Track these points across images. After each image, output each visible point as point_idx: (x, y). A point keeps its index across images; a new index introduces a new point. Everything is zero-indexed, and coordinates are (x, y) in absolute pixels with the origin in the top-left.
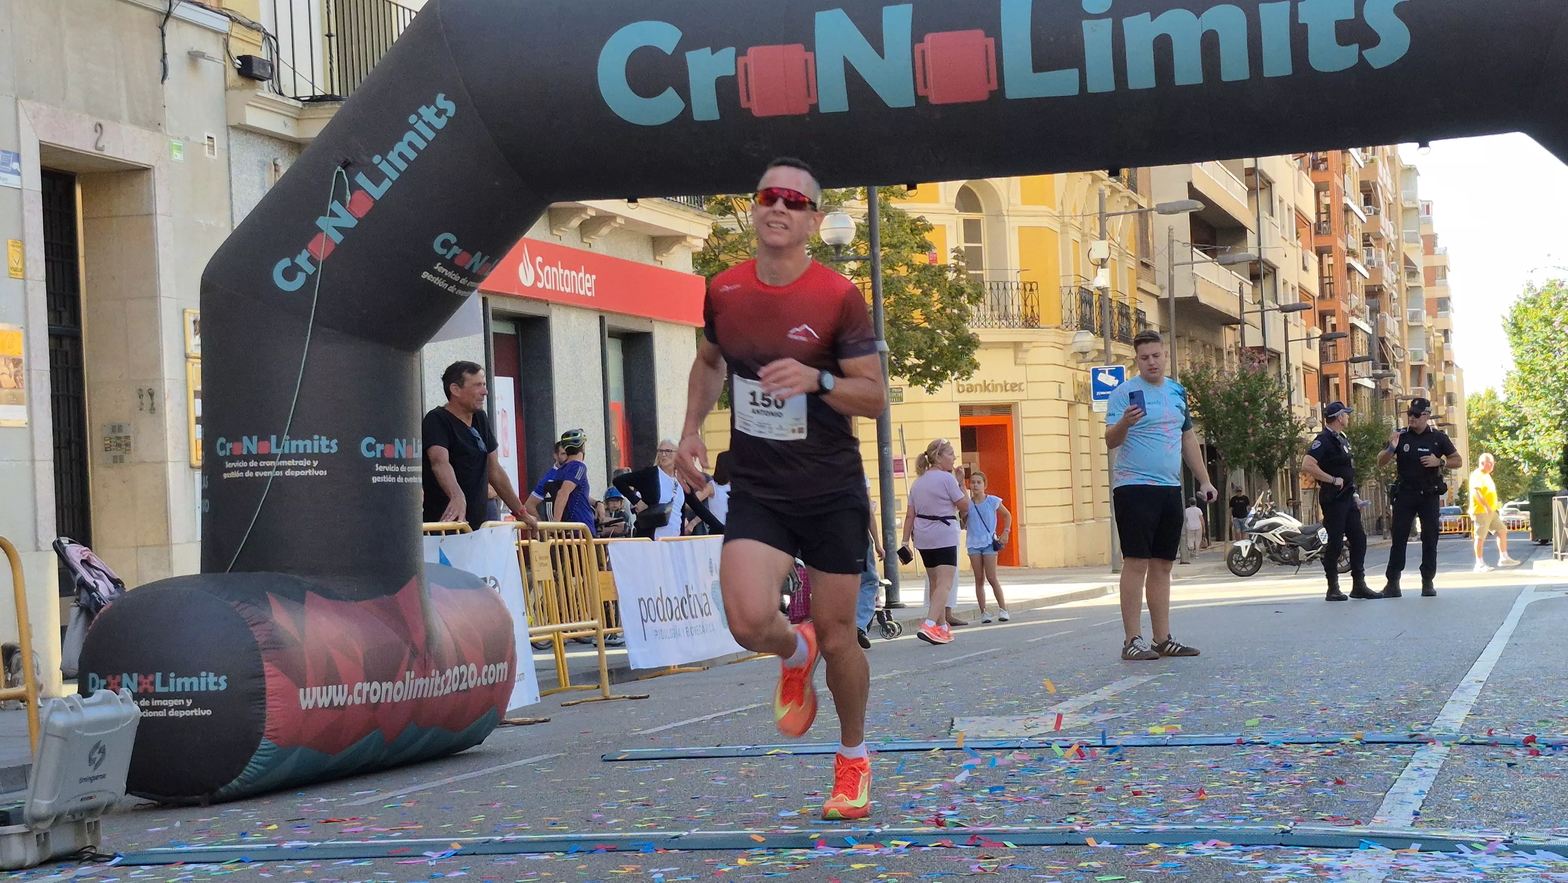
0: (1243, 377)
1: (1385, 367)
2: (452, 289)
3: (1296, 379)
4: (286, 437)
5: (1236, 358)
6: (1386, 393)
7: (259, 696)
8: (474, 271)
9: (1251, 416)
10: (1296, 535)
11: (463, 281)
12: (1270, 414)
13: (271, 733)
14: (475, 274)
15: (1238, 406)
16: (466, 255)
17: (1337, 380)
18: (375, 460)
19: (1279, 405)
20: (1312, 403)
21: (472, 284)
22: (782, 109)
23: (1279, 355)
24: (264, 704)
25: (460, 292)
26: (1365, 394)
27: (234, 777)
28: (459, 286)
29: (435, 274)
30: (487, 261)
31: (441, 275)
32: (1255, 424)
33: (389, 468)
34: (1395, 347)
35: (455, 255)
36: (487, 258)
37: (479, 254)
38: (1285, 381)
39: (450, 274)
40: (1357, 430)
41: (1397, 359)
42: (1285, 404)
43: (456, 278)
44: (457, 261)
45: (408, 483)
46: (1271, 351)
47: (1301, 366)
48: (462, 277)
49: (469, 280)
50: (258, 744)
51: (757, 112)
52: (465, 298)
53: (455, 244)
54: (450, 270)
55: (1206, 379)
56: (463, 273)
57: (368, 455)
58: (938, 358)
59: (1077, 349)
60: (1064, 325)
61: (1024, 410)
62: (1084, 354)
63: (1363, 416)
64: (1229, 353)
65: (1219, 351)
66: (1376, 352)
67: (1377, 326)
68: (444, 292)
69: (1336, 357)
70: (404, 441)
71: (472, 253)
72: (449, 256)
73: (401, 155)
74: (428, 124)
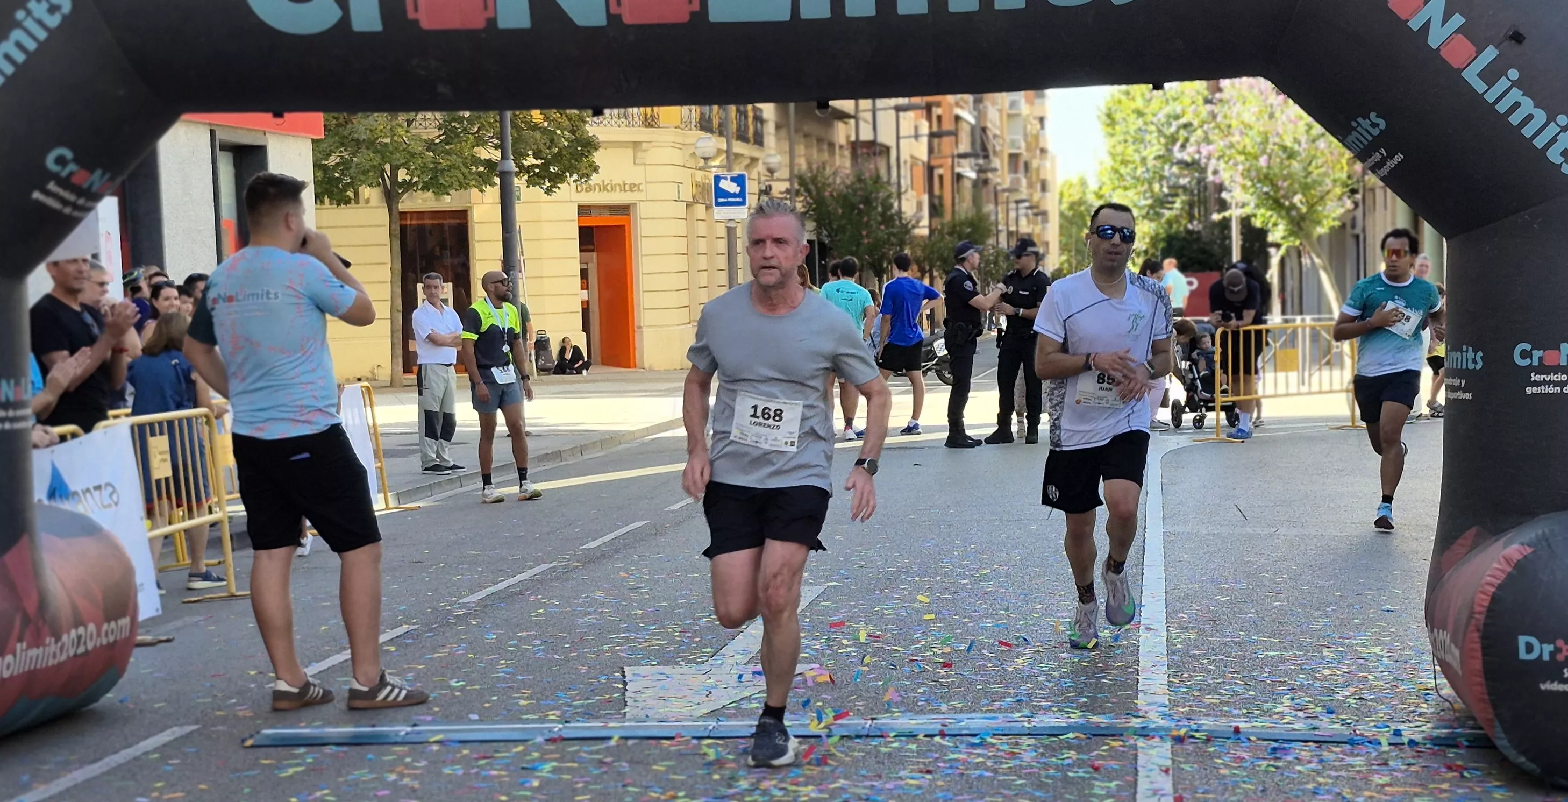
0: (860, 180)
1: (986, 157)
2: (67, 210)
3: (906, 176)
5: (848, 154)
6: (986, 182)
8: (93, 190)
9: (865, 219)
12: (883, 215)
15: (853, 207)
16: (84, 172)
17: (941, 171)
19: (891, 206)
20: (919, 195)
23: (888, 149)
26: (967, 184)
29: (48, 193)
31: (54, 196)
32: (868, 225)
34: (995, 136)
35: (71, 173)
36: (110, 177)
37: (101, 173)
38: (895, 181)
40: (962, 224)
41: (998, 148)
42: (896, 205)
43: (73, 198)
44: (73, 180)
45: (18, 430)
46: (882, 145)
47: (908, 159)
48: (78, 196)
52: (84, 220)
53: (71, 160)
54: (64, 189)
55: (823, 180)
56: (78, 193)
58: (558, 158)
59: (699, 153)
60: (684, 124)
61: (643, 211)
62: (706, 159)
63: (965, 208)
64: (841, 147)
65: (831, 145)
66: (978, 142)
67: (981, 115)
68: (58, 213)
69: (940, 151)
70: (12, 382)
71: (91, 170)
72: (64, 174)
73: (7, 57)
74: (39, 22)
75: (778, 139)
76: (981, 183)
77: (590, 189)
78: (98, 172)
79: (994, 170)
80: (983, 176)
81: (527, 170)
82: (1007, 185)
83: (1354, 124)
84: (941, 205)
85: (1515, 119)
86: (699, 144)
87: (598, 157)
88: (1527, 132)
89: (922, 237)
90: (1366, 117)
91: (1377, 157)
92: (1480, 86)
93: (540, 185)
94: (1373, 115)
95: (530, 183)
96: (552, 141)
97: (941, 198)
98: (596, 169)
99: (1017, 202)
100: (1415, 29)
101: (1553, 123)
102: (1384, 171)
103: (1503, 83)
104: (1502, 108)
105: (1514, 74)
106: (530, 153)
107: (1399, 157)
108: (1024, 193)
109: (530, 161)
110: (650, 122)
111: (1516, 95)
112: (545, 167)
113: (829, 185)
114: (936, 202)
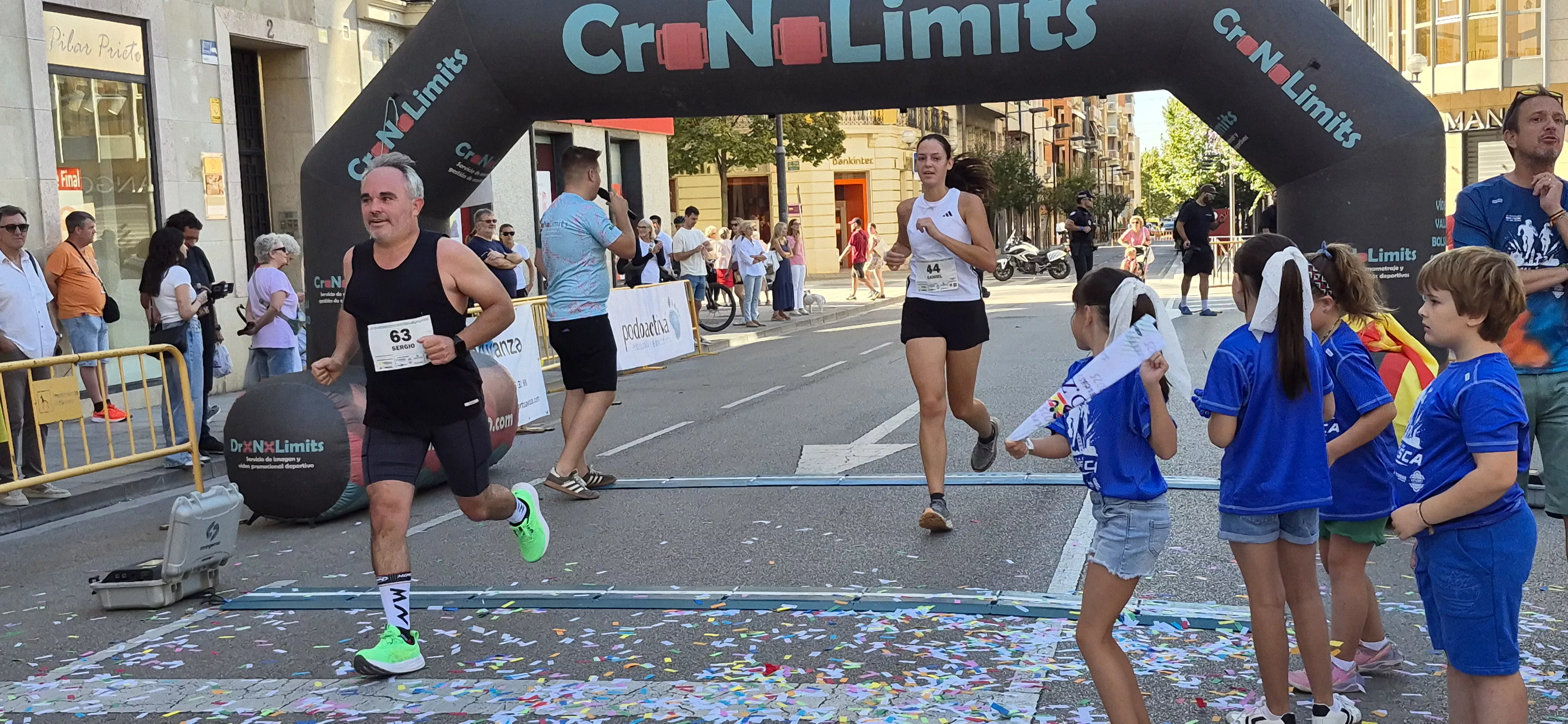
0: (1006, 154)
1: (1093, 139)
2: (469, 178)
3: (1039, 151)
5: (1003, 138)
6: (1092, 154)
7: (345, 455)
8: (484, 166)
10: (1034, 256)
11: (477, 173)
12: (1022, 175)
13: (355, 478)
14: (485, 168)
15: (1003, 171)
16: (478, 157)
17: (1063, 148)
19: (1028, 170)
20: (1048, 165)
21: (483, 174)
23: (1029, 135)
24: (349, 459)
25: (475, 180)
26: (1080, 156)
27: (331, 507)
28: (474, 176)
29: (458, 169)
30: (493, 160)
31: (462, 170)
32: (1012, 182)
34: (1099, 126)
35: (470, 157)
36: (492, 158)
37: (487, 156)
38: (1032, 155)
39: (468, 169)
41: (1101, 134)
42: (1031, 169)
43: (472, 171)
44: (472, 160)
46: (1024, 133)
47: (1042, 141)
48: (476, 170)
49: (481, 172)
50: (346, 485)
51: (669, 67)
52: (479, 183)
53: (470, 149)
54: (467, 166)
58: (821, 144)
59: (905, 140)
60: (898, 123)
61: (873, 175)
62: (909, 144)
63: (1078, 170)
64: (1000, 135)
65: (993, 133)
66: (1088, 130)
67: (1089, 114)
68: (464, 180)
69: (1063, 136)
71: (481, 154)
72: (466, 157)
73: (432, 90)
74: (450, 70)
75: (959, 131)
76: (1090, 156)
77: (841, 162)
78: (485, 154)
79: (1096, 147)
80: (1091, 151)
81: (803, 151)
82: (1107, 156)
83: (1219, 118)
84: (1064, 169)
85: (1314, 115)
86: (905, 135)
87: (845, 143)
88: (1322, 122)
89: (1050, 188)
90: (1225, 114)
91: (1232, 138)
92: (1292, 95)
93: (810, 160)
94: (1229, 113)
95: (804, 159)
96: (817, 134)
97: (1063, 165)
98: (844, 151)
99: (1112, 166)
100: (1253, 61)
101: (1337, 117)
102: (1239, 145)
103: (1306, 93)
104: (1305, 108)
105: (1313, 87)
106: (805, 141)
107: (1245, 138)
108: (1117, 160)
109: (804, 146)
110: (877, 122)
111: (1314, 100)
112: (814, 150)
113: (988, 158)
114: (1061, 167)
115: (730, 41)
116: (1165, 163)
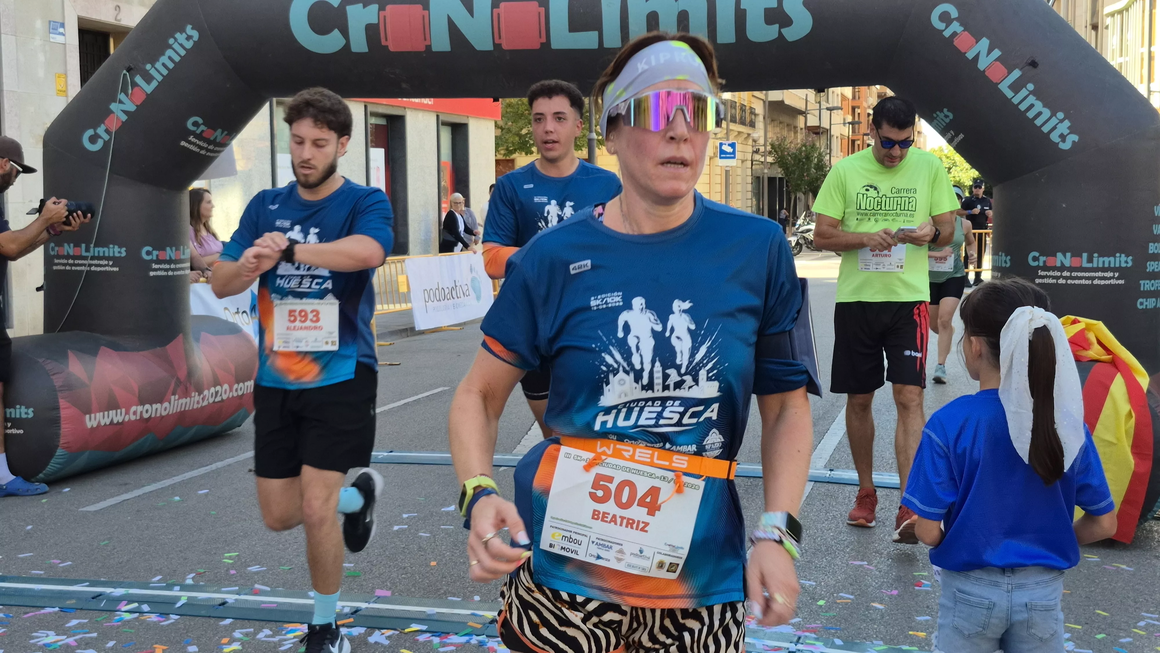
2: (203, 152)
4: (92, 245)
7: (56, 421)
8: (218, 140)
11: (211, 147)
13: (65, 445)
14: (219, 143)
16: (212, 131)
18: (152, 261)
21: (219, 148)
22: (407, 48)
24: (59, 426)
25: (209, 154)
27: (41, 472)
29: (190, 142)
30: (226, 135)
31: (194, 144)
33: (162, 266)
35: (202, 131)
36: (226, 132)
39: (201, 143)
43: (205, 145)
44: (204, 135)
45: (178, 275)
48: (209, 144)
49: (216, 147)
50: (56, 452)
51: (392, 49)
53: (202, 124)
54: (200, 140)
56: (209, 142)
57: (148, 258)
68: (198, 154)
70: (174, 248)
71: (215, 130)
72: (198, 132)
73: (164, 65)
74: (181, 45)
78: (219, 131)
83: (935, 115)
85: (1031, 114)
90: (943, 112)
92: (1009, 94)
94: (945, 110)
100: (970, 58)
101: (1054, 117)
103: (1024, 93)
104: (1023, 107)
105: (1031, 87)
111: (1032, 99)
115: (452, 25)
116: (948, 158)
